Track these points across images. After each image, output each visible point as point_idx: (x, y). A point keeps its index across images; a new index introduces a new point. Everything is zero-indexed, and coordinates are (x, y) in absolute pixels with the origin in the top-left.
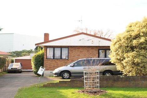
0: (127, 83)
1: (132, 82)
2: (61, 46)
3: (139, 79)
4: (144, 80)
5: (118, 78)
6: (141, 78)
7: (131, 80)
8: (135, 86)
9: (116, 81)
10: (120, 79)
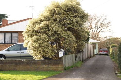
0: (28, 66)
1: (33, 66)
2: (11, 31)
3: (39, 63)
4: (44, 64)
5: (20, 62)
6: (41, 62)
7: (32, 64)
8: (36, 69)
9: (18, 65)
10: (22, 63)
